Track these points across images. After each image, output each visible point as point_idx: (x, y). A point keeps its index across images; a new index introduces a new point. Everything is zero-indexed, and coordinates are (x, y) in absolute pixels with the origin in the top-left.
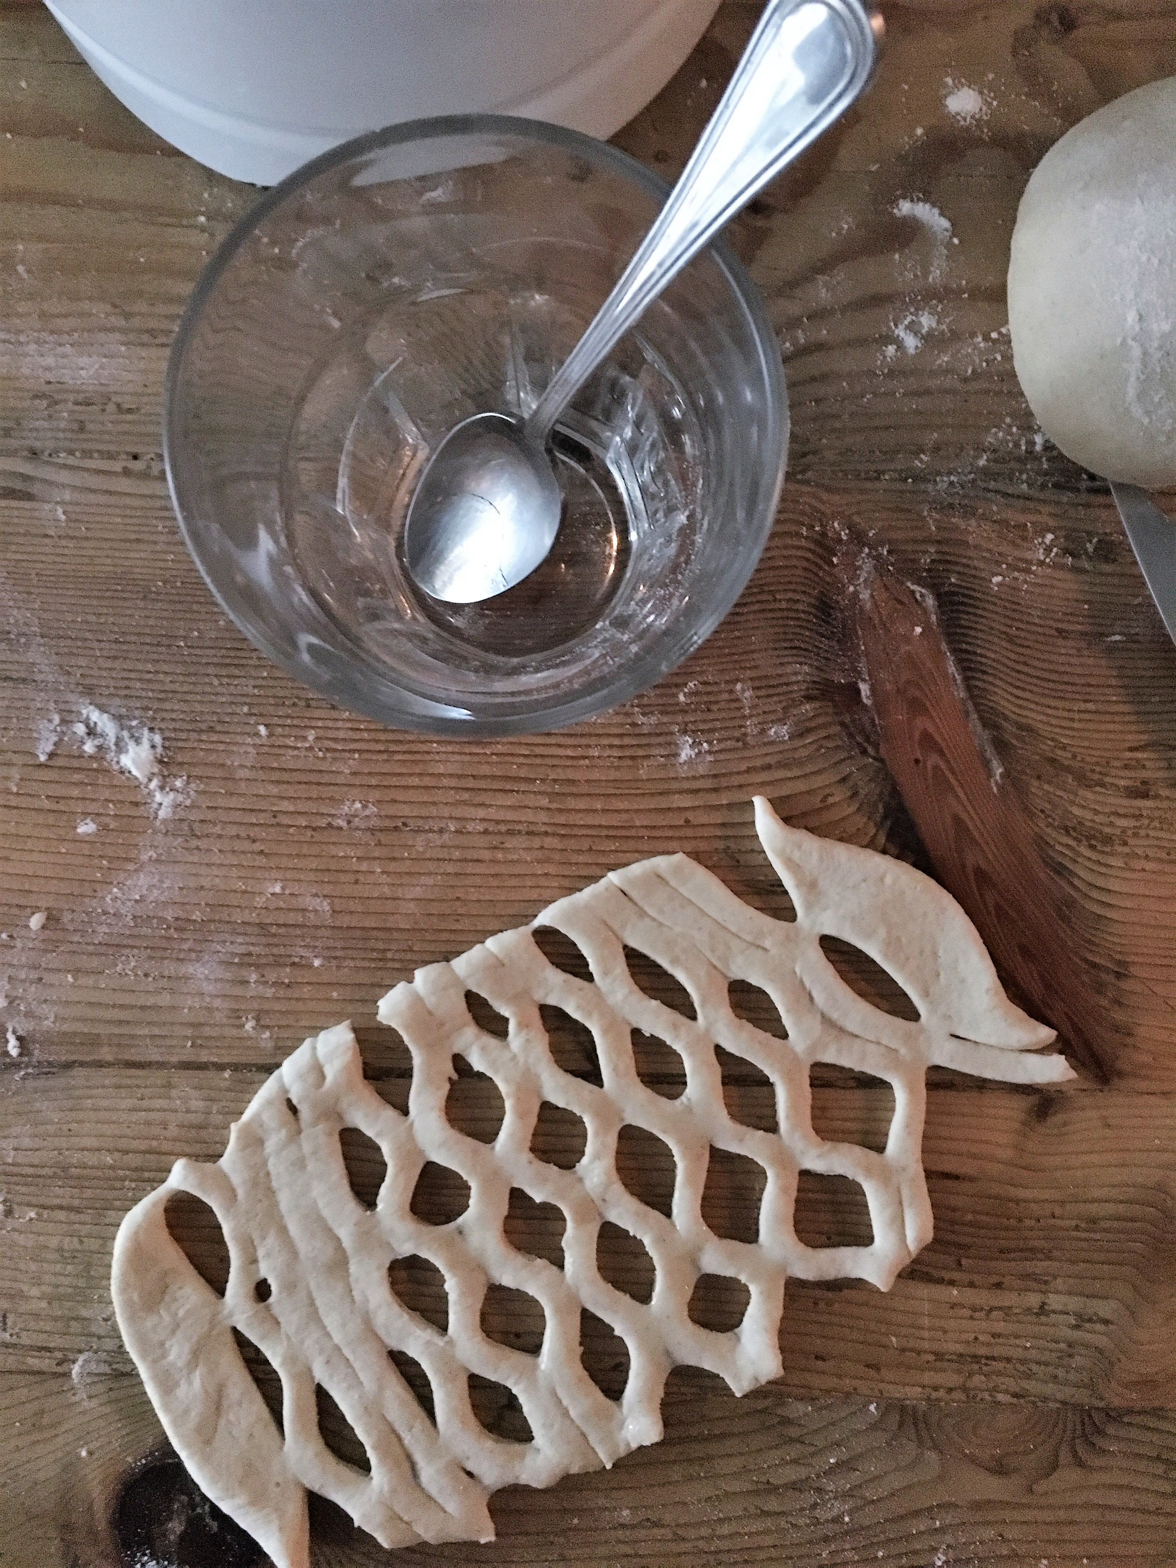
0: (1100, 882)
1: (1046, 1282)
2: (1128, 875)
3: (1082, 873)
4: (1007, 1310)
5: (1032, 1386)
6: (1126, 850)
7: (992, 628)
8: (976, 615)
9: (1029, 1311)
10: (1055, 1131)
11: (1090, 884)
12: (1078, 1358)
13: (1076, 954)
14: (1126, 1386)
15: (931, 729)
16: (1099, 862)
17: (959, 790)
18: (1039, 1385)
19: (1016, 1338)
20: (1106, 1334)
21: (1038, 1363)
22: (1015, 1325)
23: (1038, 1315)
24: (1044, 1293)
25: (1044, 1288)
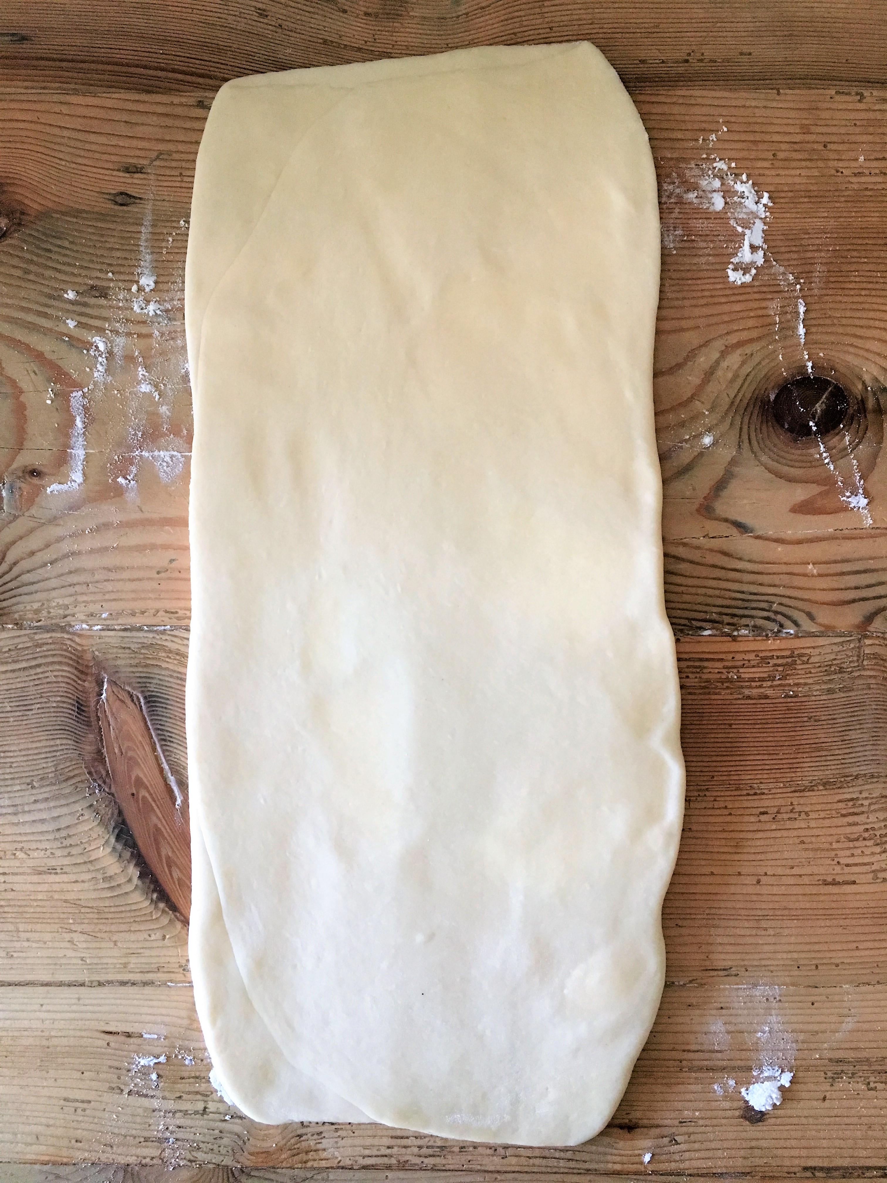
1: (207, 1096)
4: (186, 1113)
5: (200, 1156)
8: (166, 708)
9: (196, 1113)
12: (225, 1139)
14: (251, 1154)
15: (141, 775)
17: (158, 811)
18: (203, 1155)
19: (191, 1127)
20: (241, 1125)
21: (203, 1142)
22: (190, 1121)
23: (202, 1115)
24: (206, 1101)
25: (205, 1098)
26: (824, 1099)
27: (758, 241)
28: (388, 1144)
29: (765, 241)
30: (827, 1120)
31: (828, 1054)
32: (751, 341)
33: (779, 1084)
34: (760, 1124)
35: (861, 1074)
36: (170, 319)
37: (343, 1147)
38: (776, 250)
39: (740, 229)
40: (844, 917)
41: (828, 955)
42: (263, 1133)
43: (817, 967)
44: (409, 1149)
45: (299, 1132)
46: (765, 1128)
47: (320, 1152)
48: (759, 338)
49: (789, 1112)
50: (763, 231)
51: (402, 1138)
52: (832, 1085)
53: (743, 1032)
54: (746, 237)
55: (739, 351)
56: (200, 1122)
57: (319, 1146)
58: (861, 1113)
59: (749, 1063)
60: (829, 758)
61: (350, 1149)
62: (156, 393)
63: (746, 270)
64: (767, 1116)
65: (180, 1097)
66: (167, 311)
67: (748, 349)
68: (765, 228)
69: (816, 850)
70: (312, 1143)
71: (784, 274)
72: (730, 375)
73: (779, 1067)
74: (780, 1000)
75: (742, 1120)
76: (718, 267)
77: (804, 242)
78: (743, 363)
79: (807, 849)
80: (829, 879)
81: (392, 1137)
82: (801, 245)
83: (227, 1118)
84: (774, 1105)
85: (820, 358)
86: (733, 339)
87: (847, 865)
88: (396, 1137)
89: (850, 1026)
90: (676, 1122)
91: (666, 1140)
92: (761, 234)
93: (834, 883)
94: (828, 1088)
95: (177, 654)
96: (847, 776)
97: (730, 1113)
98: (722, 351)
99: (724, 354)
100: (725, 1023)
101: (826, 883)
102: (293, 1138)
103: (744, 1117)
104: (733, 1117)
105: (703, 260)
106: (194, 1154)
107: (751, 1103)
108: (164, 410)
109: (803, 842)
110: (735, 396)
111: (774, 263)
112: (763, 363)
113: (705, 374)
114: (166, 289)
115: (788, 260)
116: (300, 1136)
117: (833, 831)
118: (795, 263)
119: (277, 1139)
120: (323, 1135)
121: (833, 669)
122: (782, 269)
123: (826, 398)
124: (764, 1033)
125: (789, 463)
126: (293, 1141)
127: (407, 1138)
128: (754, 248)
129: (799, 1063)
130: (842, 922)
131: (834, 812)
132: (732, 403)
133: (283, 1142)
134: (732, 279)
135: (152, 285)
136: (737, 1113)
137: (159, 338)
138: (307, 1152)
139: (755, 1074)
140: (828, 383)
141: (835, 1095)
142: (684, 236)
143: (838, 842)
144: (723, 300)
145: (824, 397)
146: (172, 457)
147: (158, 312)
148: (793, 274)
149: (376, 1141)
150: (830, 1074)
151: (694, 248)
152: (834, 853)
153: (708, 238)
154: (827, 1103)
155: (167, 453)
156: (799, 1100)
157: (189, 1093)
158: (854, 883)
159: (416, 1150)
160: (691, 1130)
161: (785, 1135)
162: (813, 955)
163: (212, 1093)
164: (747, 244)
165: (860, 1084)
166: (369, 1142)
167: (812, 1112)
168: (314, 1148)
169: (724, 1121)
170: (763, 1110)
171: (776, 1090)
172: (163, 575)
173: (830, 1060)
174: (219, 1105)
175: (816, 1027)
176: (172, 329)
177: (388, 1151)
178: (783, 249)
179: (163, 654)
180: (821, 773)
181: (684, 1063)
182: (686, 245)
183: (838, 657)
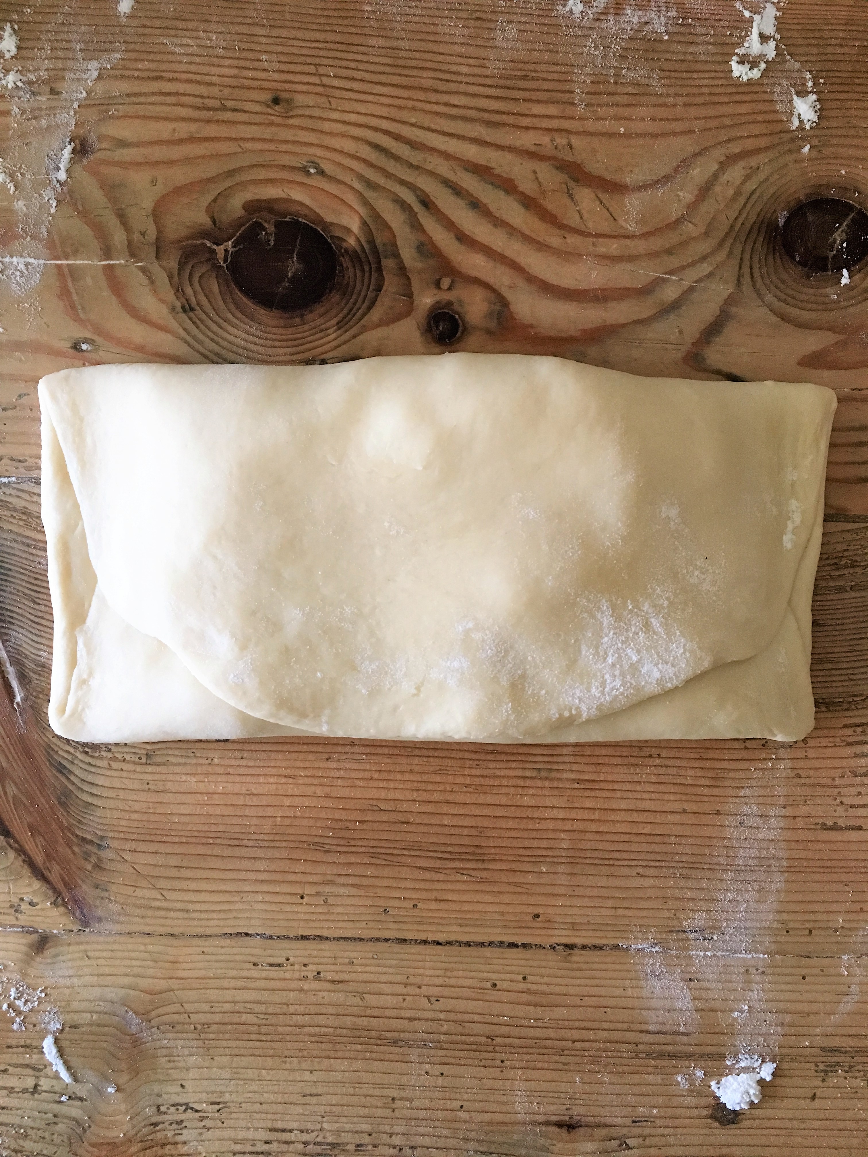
0: (90, 778)
1: (40, 1070)
2: (109, 773)
3: (77, 772)
4: (11, 1090)
5: (28, 1145)
6: (110, 755)
7: (18, 591)
8: (6, 580)
9: (25, 1091)
10: (49, 961)
11: (82, 780)
12: (60, 1125)
13: (70, 830)
14: (93, 1145)
16: (89, 764)
18: (32, 1144)
19: (17, 1109)
20: (82, 1108)
21: (32, 1128)
22: (16, 1100)
23: (33, 1093)
24: (37, 1077)
25: (37, 1074)
26: (814, 1097)
27: (770, 30)
28: (266, 1138)
29: (778, 30)
30: (817, 1124)
31: (819, 1041)
32: (758, 151)
33: (758, 1077)
34: (732, 1126)
35: (860, 1067)
36: (33, 93)
37: (209, 1140)
38: (789, 42)
39: (747, 14)
40: (845, 870)
41: (825, 917)
42: (108, 1119)
43: (810, 932)
44: (292, 1146)
45: (154, 1120)
46: (738, 1132)
47: (179, 1146)
48: (767, 149)
49: (769, 1112)
50: (776, 18)
51: (283, 1131)
52: (824, 1080)
53: (716, 1011)
54: (755, 24)
55: (742, 164)
56: (29, 1103)
57: (179, 1138)
58: (858, 1117)
59: (723, 1050)
60: (834, 672)
61: (217, 1143)
62: (12, 184)
63: (754, 65)
64: (743, 1116)
65: (5, 1071)
66: (30, 83)
67: (754, 161)
68: (778, 14)
69: (814, 785)
70: (170, 1134)
71: (799, 71)
72: (731, 192)
73: (760, 1056)
74: (763, 972)
75: (710, 1121)
76: (719, 58)
77: (826, 34)
78: (748, 177)
79: (804, 785)
80: (830, 823)
81: (271, 1130)
82: (822, 38)
83: (63, 1099)
84: (752, 1103)
85: (841, 176)
86: (736, 148)
87: (852, 806)
88: (276, 1130)
89: (849, 1007)
90: (628, 1122)
91: (615, 1143)
92: (773, 21)
93: (835, 828)
94: (819, 1083)
95: (23, 513)
96: (856, 696)
97: (696, 1112)
98: (721, 163)
99: (724, 166)
100: (694, 999)
101: (825, 828)
102: (145, 1126)
103: (712, 1117)
104: (699, 1117)
105: (701, 49)
106: (21, 1142)
107: (723, 1100)
108: (20, 205)
109: (799, 776)
110: (736, 219)
111: (788, 57)
112: (771, 180)
113: (700, 190)
114: (31, 56)
115: (806, 55)
116: (155, 1124)
117: (837, 763)
118: (814, 59)
119: (125, 1128)
120: (184, 1125)
121: (843, 563)
122: (797, 66)
123: (847, 225)
124: (742, 1012)
125: (799, 304)
126: (145, 1130)
127: (290, 1131)
128: (764, 38)
129: (784, 1051)
130: (844, 877)
131: (838, 740)
132: (732, 227)
133: (132, 1133)
134: (736, 74)
135: (14, 51)
136: (705, 1112)
137: (19, 117)
138: (163, 1145)
139: (729, 1063)
140: (851, 208)
141: (828, 1093)
142: (678, 18)
143: (843, 777)
144: (725, 99)
145: (845, 224)
146: (27, 265)
147: (20, 84)
148: (811, 72)
149: (250, 1134)
150: (822, 1067)
151: (691, 34)
152: (837, 790)
153: (708, 23)
154: (817, 1103)
155: (22, 260)
156: (782, 1098)
157: (16, 1066)
158: (860, 828)
159: (301, 1146)
160: (647, 1131)
161: (763, 1141)
162: (807, 917)
163: (46, 1067)
164: (755, 32)
165: (858, 1080)
166: (241, 1135)
167: (798, 1114)
168: (171, 1140)
169: (688, 1121)
170: (738, 1109)
171: (754, 1085)
172: (9, 413)
173: (823, 1049)
174: (54, 1082)
175: (805, 1007)
176: (36, 105)
177: (265, 1148)
178: (800, 42)
179: (6, 513)
180: (824, 691)
181: (641, 1047)
182: (682, 29)
183: (852, 548)
